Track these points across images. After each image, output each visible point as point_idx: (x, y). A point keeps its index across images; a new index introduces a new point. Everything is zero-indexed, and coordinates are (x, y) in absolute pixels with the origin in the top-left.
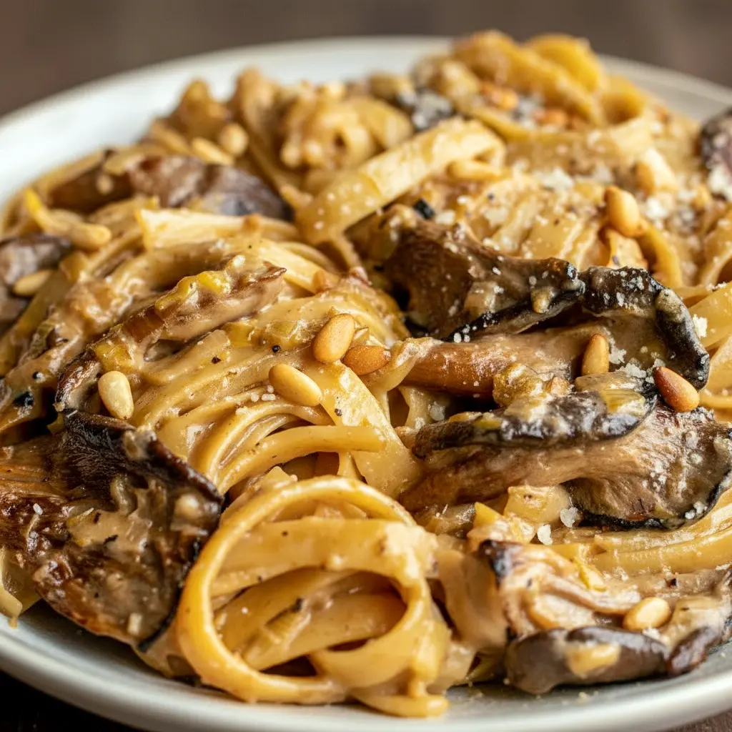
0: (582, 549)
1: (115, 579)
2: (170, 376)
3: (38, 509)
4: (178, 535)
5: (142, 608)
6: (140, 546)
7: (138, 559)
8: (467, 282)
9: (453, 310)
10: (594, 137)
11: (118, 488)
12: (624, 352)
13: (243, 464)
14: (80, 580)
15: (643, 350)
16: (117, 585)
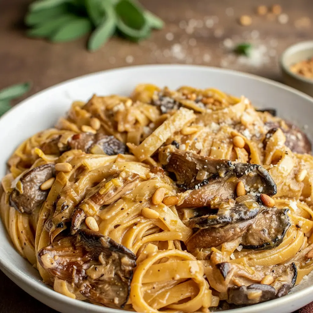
0: (245, 259)
1: (106, 287)
2: (108, 217)
3: (75, 267)
4: (124, 271)
5: (118, 296)
6: (113, 275)
7: (112, 279)
8: (197, 171)
9: (193, 180)
10: (226, 110)
11: (102, 258)
12: (249, 187)
13: (139, 244)
14: (94, 288)
15: (255, 185)
16: (108, 289)
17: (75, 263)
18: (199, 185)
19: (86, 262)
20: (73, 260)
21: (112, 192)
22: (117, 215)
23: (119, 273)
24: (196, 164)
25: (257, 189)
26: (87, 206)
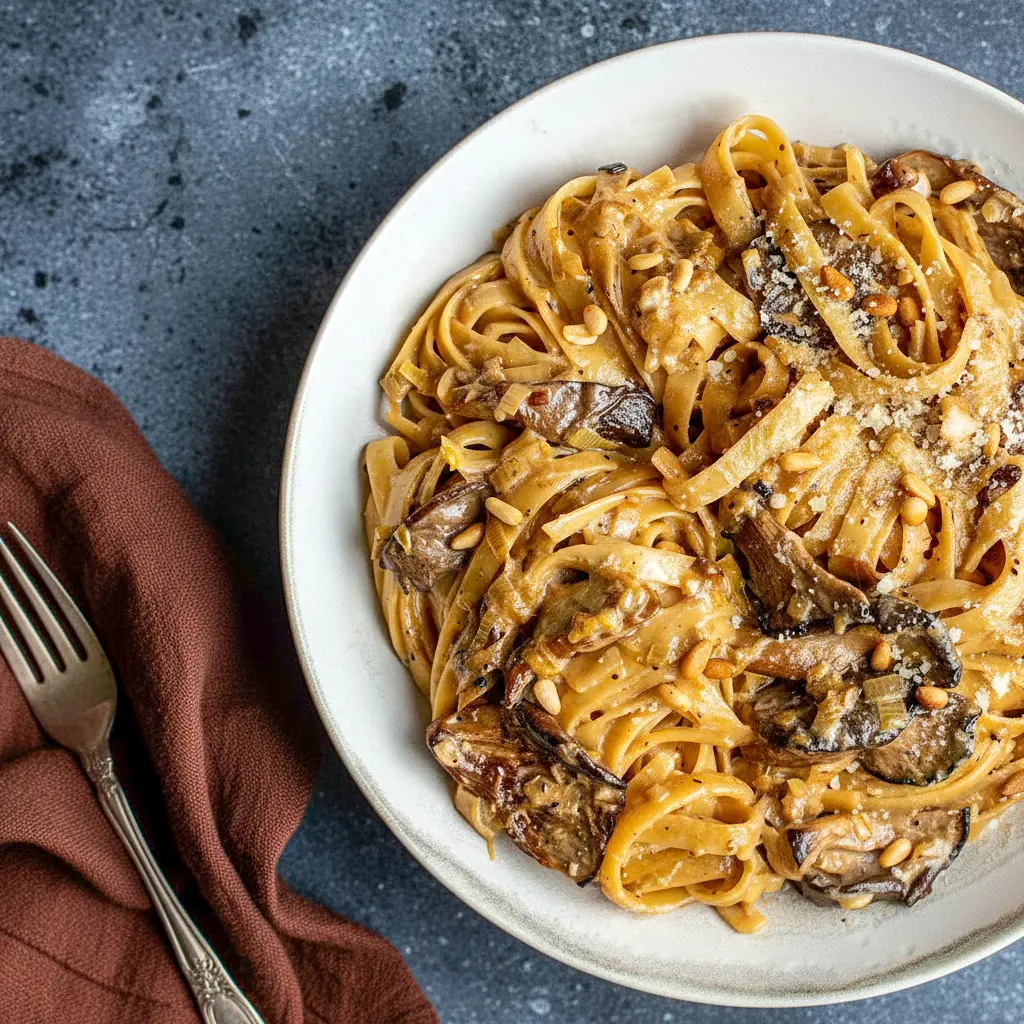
1: (559, 832)
2: (583, 688)
3: (501, 771)
4: (599, 810)
5: (579, 860)
6: (575, 811)
7: (574, 820)
8: (791, 592)
9: (781, 606)
11: (557, 771)
12: (902, 652)
13: (640, 752)
14: (535, 827)
15: (916, 654)
16: (561, 837)
17: (502, 762)
18: (787, 632)
19: (525, 763)
20: (500, 753)
21: (595, 637)
22: (601, 687)
23: (589, 811)
24: (792, 576)
25: (917, 664)
26: (540, 659)
